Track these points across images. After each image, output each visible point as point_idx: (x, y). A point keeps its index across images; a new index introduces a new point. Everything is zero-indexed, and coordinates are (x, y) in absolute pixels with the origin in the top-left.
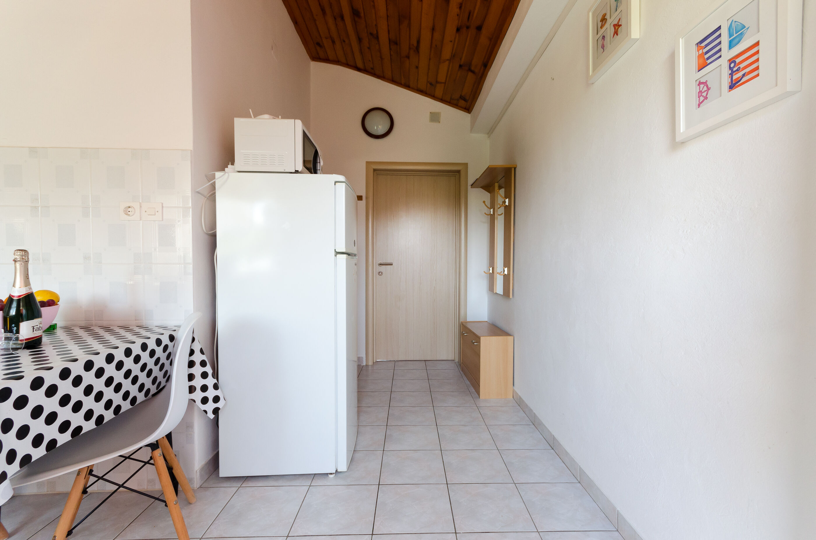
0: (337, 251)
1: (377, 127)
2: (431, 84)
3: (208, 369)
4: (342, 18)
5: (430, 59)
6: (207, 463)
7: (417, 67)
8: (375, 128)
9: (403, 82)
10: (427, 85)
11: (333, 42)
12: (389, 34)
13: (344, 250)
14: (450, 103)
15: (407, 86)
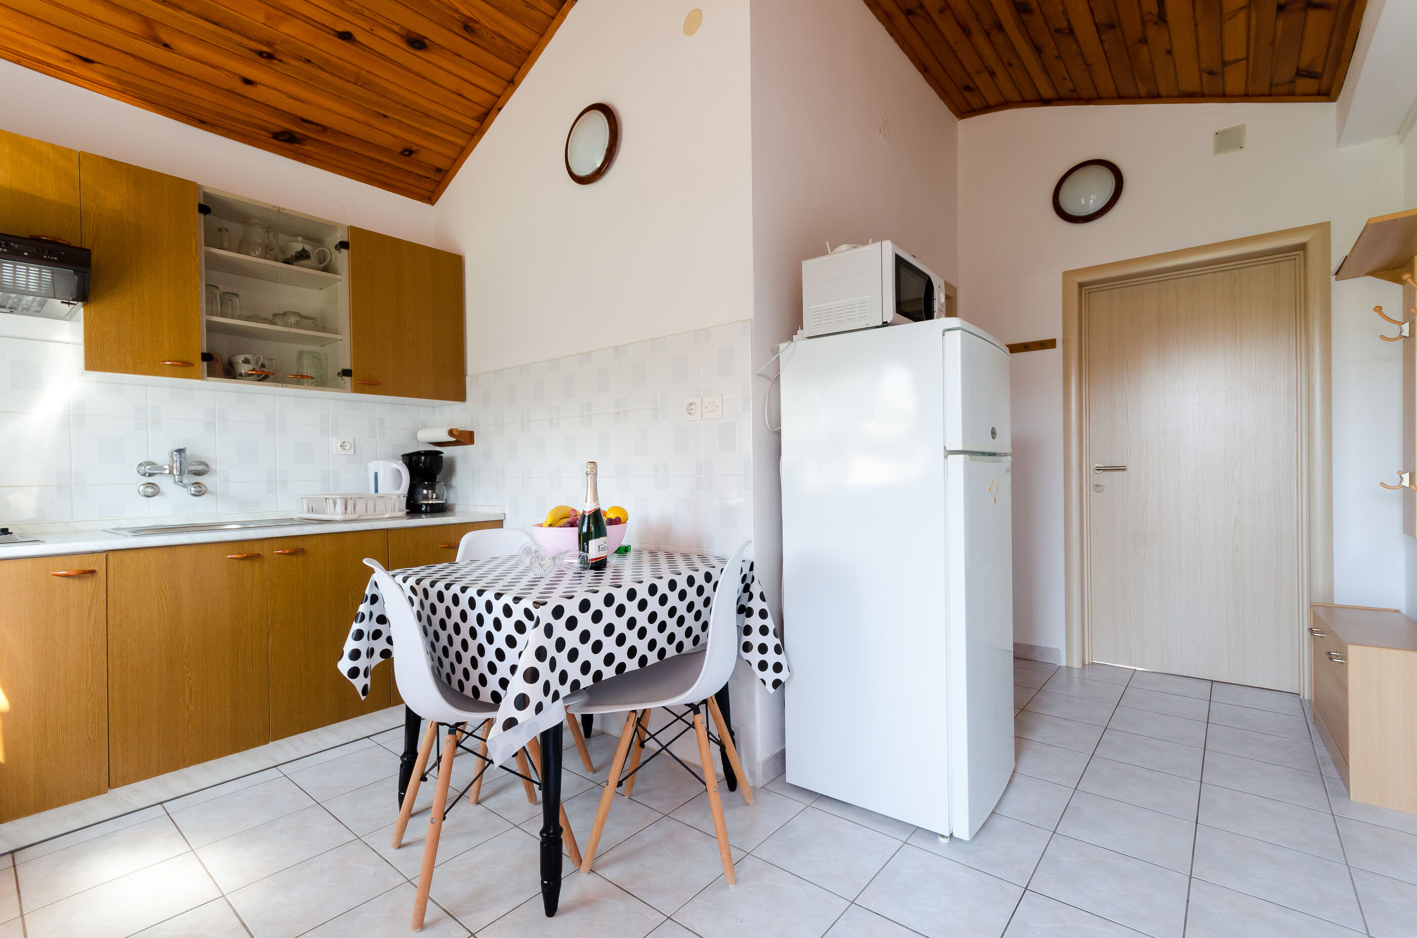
0: (948, 449)
1: (1087, 200)
2: (1211, 73)
3: (770, 623)
4: (1000, 28)
5: (1196, 25)
6: (773, 757)
7: (1169, 52)
8: (1081, 202)
9: (1143, 91)
10: (1201, 79)
11: (992, 74)
12: (1093, 15)
13: (960, 447)
14: (1270, 95)
15: (1155, 97)
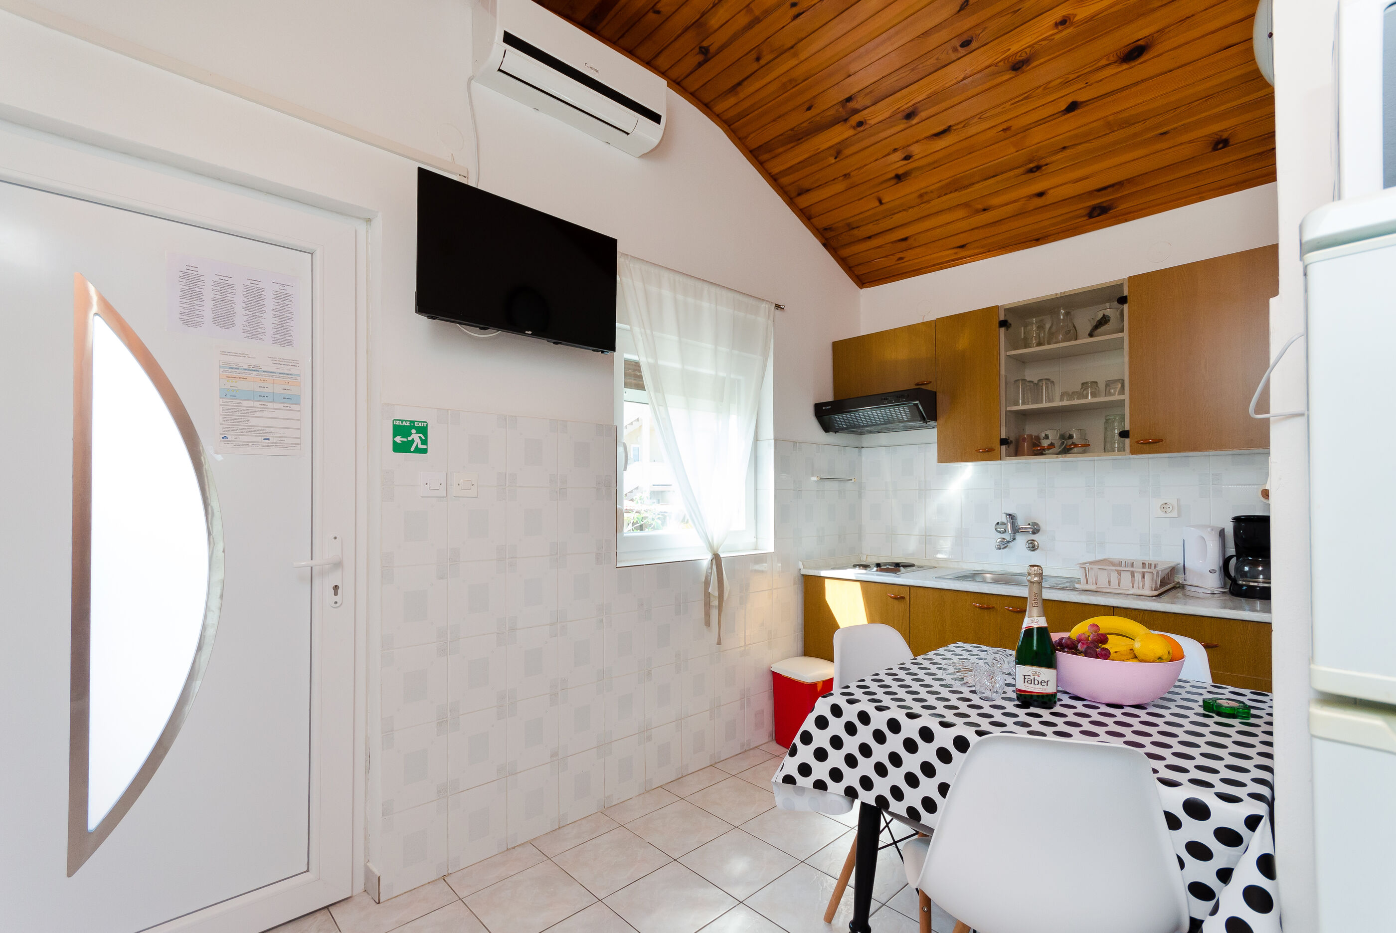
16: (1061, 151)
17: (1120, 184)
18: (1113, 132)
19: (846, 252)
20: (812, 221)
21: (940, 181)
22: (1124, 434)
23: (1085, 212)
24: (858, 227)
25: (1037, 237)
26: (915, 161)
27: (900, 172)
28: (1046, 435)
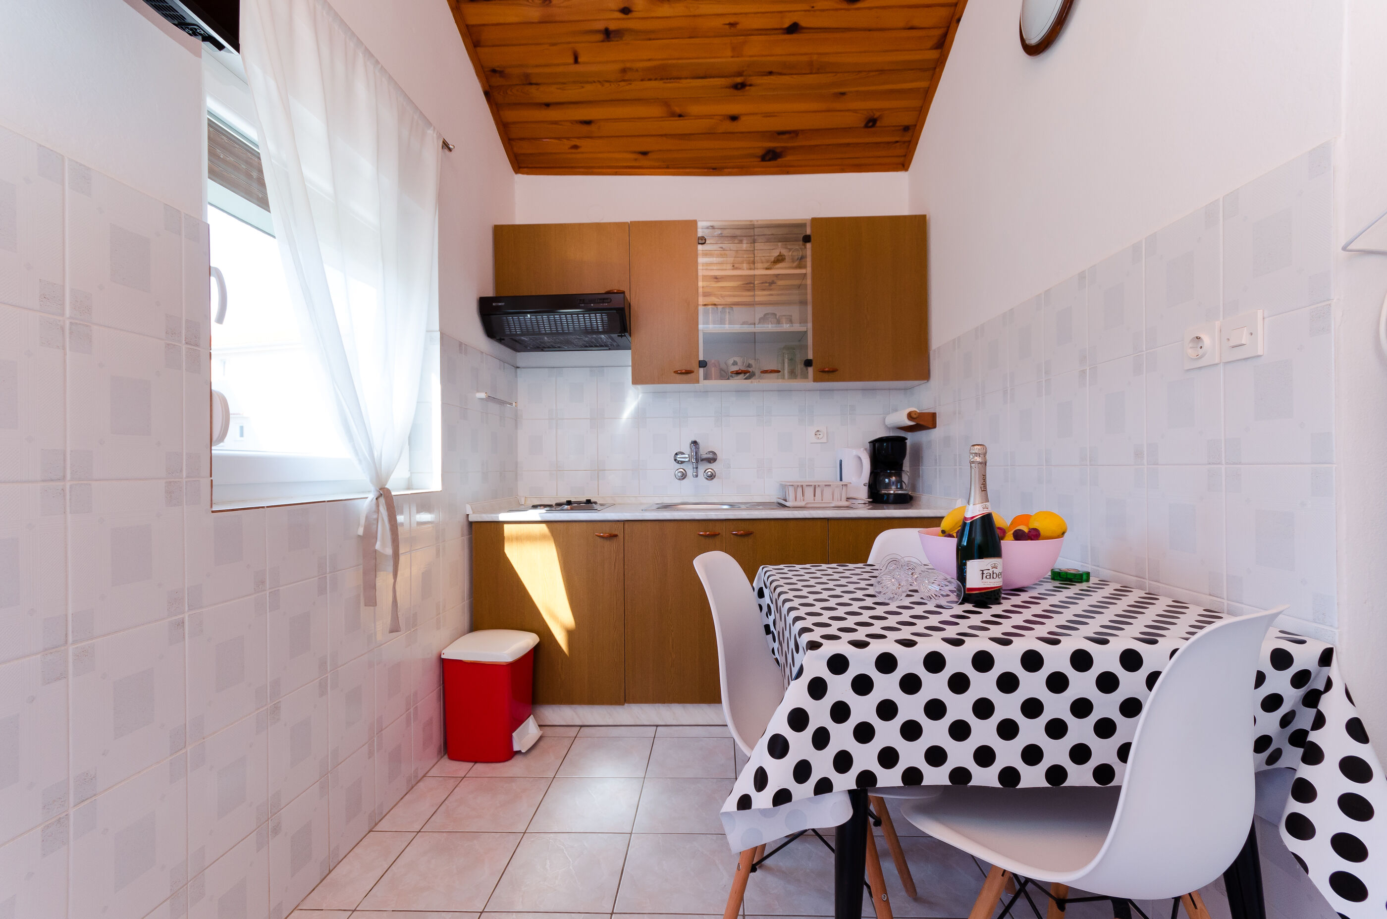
16: (767, 75)
17: (794, 133)
18: (811, 73)
19: (510, 115)
20: (479, 49)
21: (649, 60)
22: (808, 363)
23: (761, 152)
24: (537, 84)
25: (714, 165)
26: (633, 18)
27: (612, 26)
28: (734, 361)
